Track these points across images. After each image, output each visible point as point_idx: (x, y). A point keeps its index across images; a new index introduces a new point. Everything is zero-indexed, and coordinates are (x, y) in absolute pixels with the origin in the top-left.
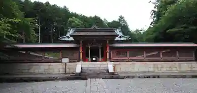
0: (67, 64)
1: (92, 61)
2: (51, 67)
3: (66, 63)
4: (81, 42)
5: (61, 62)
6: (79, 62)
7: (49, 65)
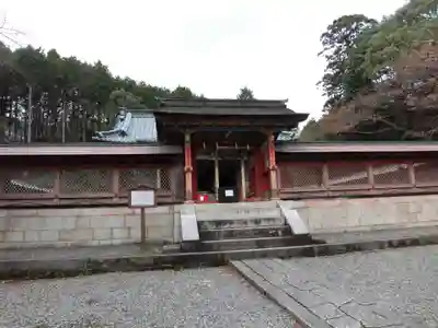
0: (147, 211)
1: (224, 199)
2: (82, 222)
3: (143, 208)
4: (188, 138)
5: (127, 205)
6: (180, 203)
7: (78, 216)
